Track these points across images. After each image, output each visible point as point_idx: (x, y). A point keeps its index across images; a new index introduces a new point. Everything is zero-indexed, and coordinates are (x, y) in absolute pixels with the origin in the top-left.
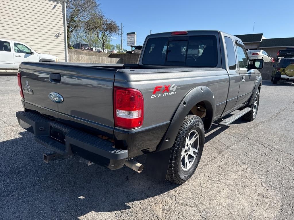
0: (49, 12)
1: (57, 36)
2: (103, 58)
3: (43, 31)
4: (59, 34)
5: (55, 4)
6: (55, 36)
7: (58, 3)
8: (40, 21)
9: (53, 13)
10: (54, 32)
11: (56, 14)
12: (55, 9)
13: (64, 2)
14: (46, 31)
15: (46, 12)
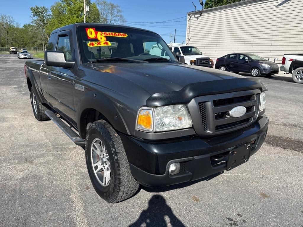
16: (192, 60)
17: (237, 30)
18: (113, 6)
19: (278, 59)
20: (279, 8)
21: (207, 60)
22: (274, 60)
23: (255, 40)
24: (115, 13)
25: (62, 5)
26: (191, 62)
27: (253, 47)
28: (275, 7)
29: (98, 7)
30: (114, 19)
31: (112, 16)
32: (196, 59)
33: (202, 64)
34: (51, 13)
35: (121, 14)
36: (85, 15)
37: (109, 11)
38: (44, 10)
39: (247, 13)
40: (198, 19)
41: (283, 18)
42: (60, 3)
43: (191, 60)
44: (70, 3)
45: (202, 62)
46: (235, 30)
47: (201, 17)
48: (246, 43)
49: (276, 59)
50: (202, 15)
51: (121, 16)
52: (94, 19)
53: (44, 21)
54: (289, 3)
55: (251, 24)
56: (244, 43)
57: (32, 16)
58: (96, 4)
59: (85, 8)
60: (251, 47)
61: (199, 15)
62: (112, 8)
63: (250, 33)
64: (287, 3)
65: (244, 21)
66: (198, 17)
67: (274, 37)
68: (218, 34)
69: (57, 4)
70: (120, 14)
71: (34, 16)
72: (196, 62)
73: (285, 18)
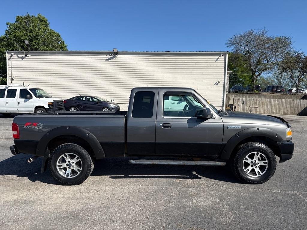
0: (211, 65)
1: (217, 84)
2: (288, 100)
3: (205, 81)
4: (219, 82)
5: (218, 57)
6: (215, 84)
7: (220, 56)
8: (203, 73)
9: (216, 65)
10: (215, 81)
11: (218, 65)
12: (218, 61)
13: (226, 54)
14: (207, 81)
15: (209, 65)
16: (50, 103)
17: (73, 75)
19: (114, 100)
20: (108, 62)
21: (61, 102)
22: (112, 101)
23: (92, 85)
26: (48, 104)
27: (91, 90)
28: (104, 60)
32: (53, 102)
33: (58, 106)
39: (81, 62)
40: (22, 59)
41: (112, 70)
43: (48, 103)
45: (58, 104)
46: (71, 75)
47: (26, 58)
48: (84, 86)
49: (113, 100)
50: (28, 55)
54: (115, 60)
55: (86, 71)
56: (82, 86)
60: (90, 90)
61: (24, 56)
63: (86, 79)
64: (113, 59)
65: (78, 67)
66: (22, 58)
67: (108, 83)
68: (52, 76)
72: (54, 104)
73: (114, 70)
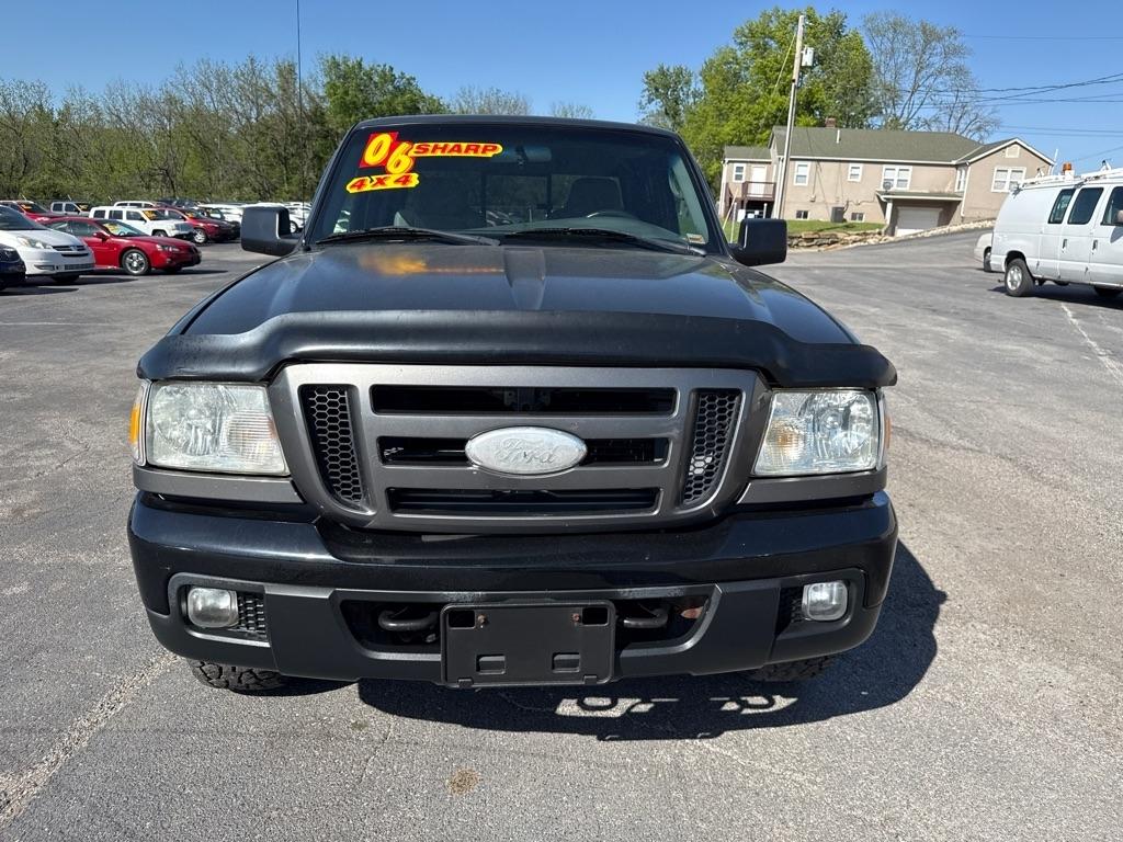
18: (930, 36)
24: (936, 60)
25: (739, 53)
29: (867, 45)
30: (927, 83)
31: (920, 76)
34: (701, 87)
35: (962, 62)
36: (794, 81)
37: (910, 57)
38: (681, 76)
42: (732, 50)
44: (766, 44)
51: (960, 71)
52: (845, 94)
53: (676, 114)
57: (644, 101)
58: (862, 34)
59: (797, 55)
62: (927, 42)
69: (720, 52)
70: (954, 61)
71: (650, 101)
